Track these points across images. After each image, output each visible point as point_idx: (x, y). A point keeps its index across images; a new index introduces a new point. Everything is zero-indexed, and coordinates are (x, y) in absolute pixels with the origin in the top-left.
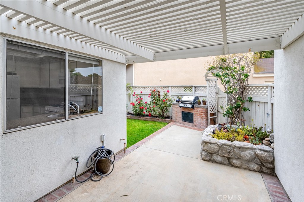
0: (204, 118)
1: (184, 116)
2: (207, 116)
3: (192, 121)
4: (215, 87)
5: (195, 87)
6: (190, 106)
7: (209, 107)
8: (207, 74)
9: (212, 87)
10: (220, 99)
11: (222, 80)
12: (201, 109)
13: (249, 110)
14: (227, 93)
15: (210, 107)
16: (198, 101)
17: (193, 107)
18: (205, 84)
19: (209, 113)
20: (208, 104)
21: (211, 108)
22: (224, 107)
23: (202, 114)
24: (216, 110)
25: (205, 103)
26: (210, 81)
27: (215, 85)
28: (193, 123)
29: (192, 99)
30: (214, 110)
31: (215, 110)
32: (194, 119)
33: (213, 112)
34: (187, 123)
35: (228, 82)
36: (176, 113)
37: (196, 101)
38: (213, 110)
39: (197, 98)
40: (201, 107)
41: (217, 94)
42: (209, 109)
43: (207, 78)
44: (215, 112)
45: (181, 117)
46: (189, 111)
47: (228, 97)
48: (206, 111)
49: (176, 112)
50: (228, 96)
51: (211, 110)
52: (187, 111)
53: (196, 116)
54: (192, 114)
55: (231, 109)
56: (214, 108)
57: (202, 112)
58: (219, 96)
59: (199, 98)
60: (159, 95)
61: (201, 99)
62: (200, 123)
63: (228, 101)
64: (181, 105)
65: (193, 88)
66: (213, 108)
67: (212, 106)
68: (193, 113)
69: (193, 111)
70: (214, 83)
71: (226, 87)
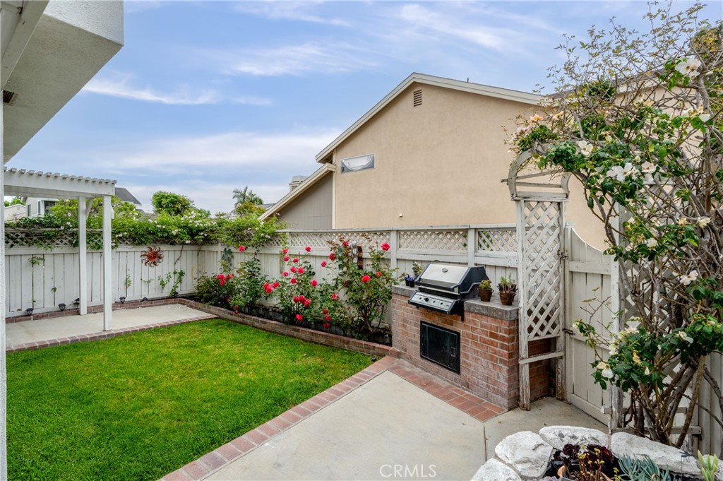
0: (502, 361)
1: (427, 338)
2: (514, 353)
3: (454, 366)
4: (553, 228)
5: (479, 232)
6: (446, 304)
7: (523, 313)
8: (516, 167)
9: (541, 228)
10: (579, 282)
11: (588, 181)
12: (489, 322)
14: (620, 255)
15: (530, 313)
16: (483, 284)
17: (458, 310)
18: (513, 215)
19: (525, 339)
20: (523, 302)
21: (536, 320)
22: (598, 329)
23: (492, 343)
24: (560, 327)
25: (509, 295)
26: (533, 204)
27: (554, 221)
28: (458, 371)
29: (454, 276)
30: (548, 328)
31: (554, 326)
32: (462, 359)
33: (543, 335)
34: (436, 367)
35: (628, 191)
36: (404, 326)
37: (475, 284)
38: (542, 328)
39: (477, 274)
40: (491, 313)
41: (562, 257)
42: (525, 322)
43: (519, 188)
44: (554, 333)
45: (419, 342)
46: (446, 322)
47: (623, 278)
48: (509, 332)
49: (404, 321)
50: (623, 270)
51: (536, 328)
52: (437, 321)
53: (470, 345)
54: (456, 338)
56: (548, 319)
57: (492, 335)
58: (572, 266)
59: (489, 272)
60: (360, 259)
61: (495, 280)
62: (487, 379)
63: (622, 299)
64: (418, 298)
65: (471, 234)
66: (542, 318)
67: (542, 311)
68: (459, 334)
69: (458, 327)
70: (553, 211)
71: (615, 222)
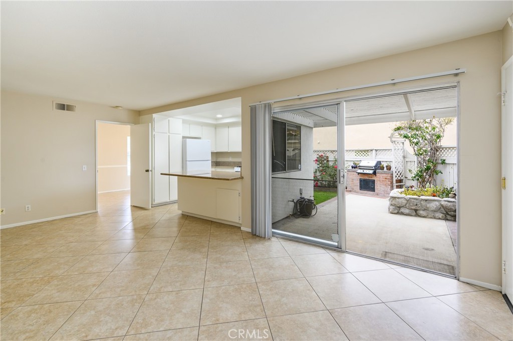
0: (389, 185)
1: (362, 183)
2: (392, 183)
3: (373, 190)
4: (402, 149)
5: (376, 150)
6: (371, 172)
7: (394, 172)
8: (392, 135)
9: (398, 149)
10: (409, 164)
11: (410, 141)
12: (385, 175)
13: (442, 173)
14: (416, 154)
15: (396, 172)
16: (381, 166)
17: (375, 173)
18: (390, 146)
19: (395, 179)
20: (393, 169)
21: (397, 174)
22: (412, 170)
23: (385, 181)
24: (404, 176)
25: (389, 168)
26: (396, 143)
27: (402, 148)
28: (374, 191)
29: (373, 164)
30: (400, 177)
31: (402, 176)
32: (375, 187)
33: (399, 178)
34: (366, 192)
35: (417, 144)
37: (378, 166)
38: (399, 176)
39: (379, 163)
40: (385, 173)
41: (404, 157)
42: (395, 175)
43: (393, 139)
44: (402, 178)
45: (359, 185)
46: (370, 177)
47: (418, 160)
48: (391, 177)
49: (352, 180)
50: (417, 158)
51: (398, 176)
52: (366, 177)
53: (379, 182)
54: (374, 182)
55: (421, 172)
56: (400, 174)
57: (386, 179)
58: (407, 160)
59: (382, 163)
60: (328, 161)
61: (385, 165)
62: (384, 191)
63: (418, 164)
64: (359, 171)
65: (374, 151)
66: (399, 174)
67: (399, 172)
68: (374, 180)
69: (374, 178)
70: (401, 145)
71: (416, 149)
